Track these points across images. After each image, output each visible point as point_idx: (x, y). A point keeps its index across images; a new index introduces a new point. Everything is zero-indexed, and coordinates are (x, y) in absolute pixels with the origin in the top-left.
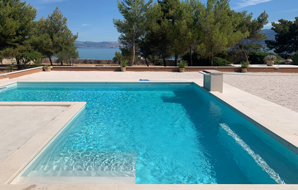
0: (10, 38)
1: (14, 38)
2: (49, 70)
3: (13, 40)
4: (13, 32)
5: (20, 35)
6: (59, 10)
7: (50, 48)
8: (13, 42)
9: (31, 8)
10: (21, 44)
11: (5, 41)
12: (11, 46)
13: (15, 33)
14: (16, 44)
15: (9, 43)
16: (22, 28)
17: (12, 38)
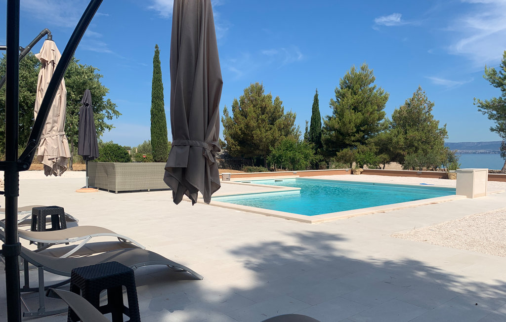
0: (349, 136)
1: (354, 136)
2: (357, 173)
3: (353, 138)
4: (352, 128)
5: (361, 131)
6: (423, 91)
7: (401, 148)
8: (353, 141)
9: (381, 94)
10: (363, 143)
11: (343, 140)
12: (351, 146)
13: (355, 130)
14: (355, 143)
15: (347, 143)
16: (364, 122)
17: (352, 135)
